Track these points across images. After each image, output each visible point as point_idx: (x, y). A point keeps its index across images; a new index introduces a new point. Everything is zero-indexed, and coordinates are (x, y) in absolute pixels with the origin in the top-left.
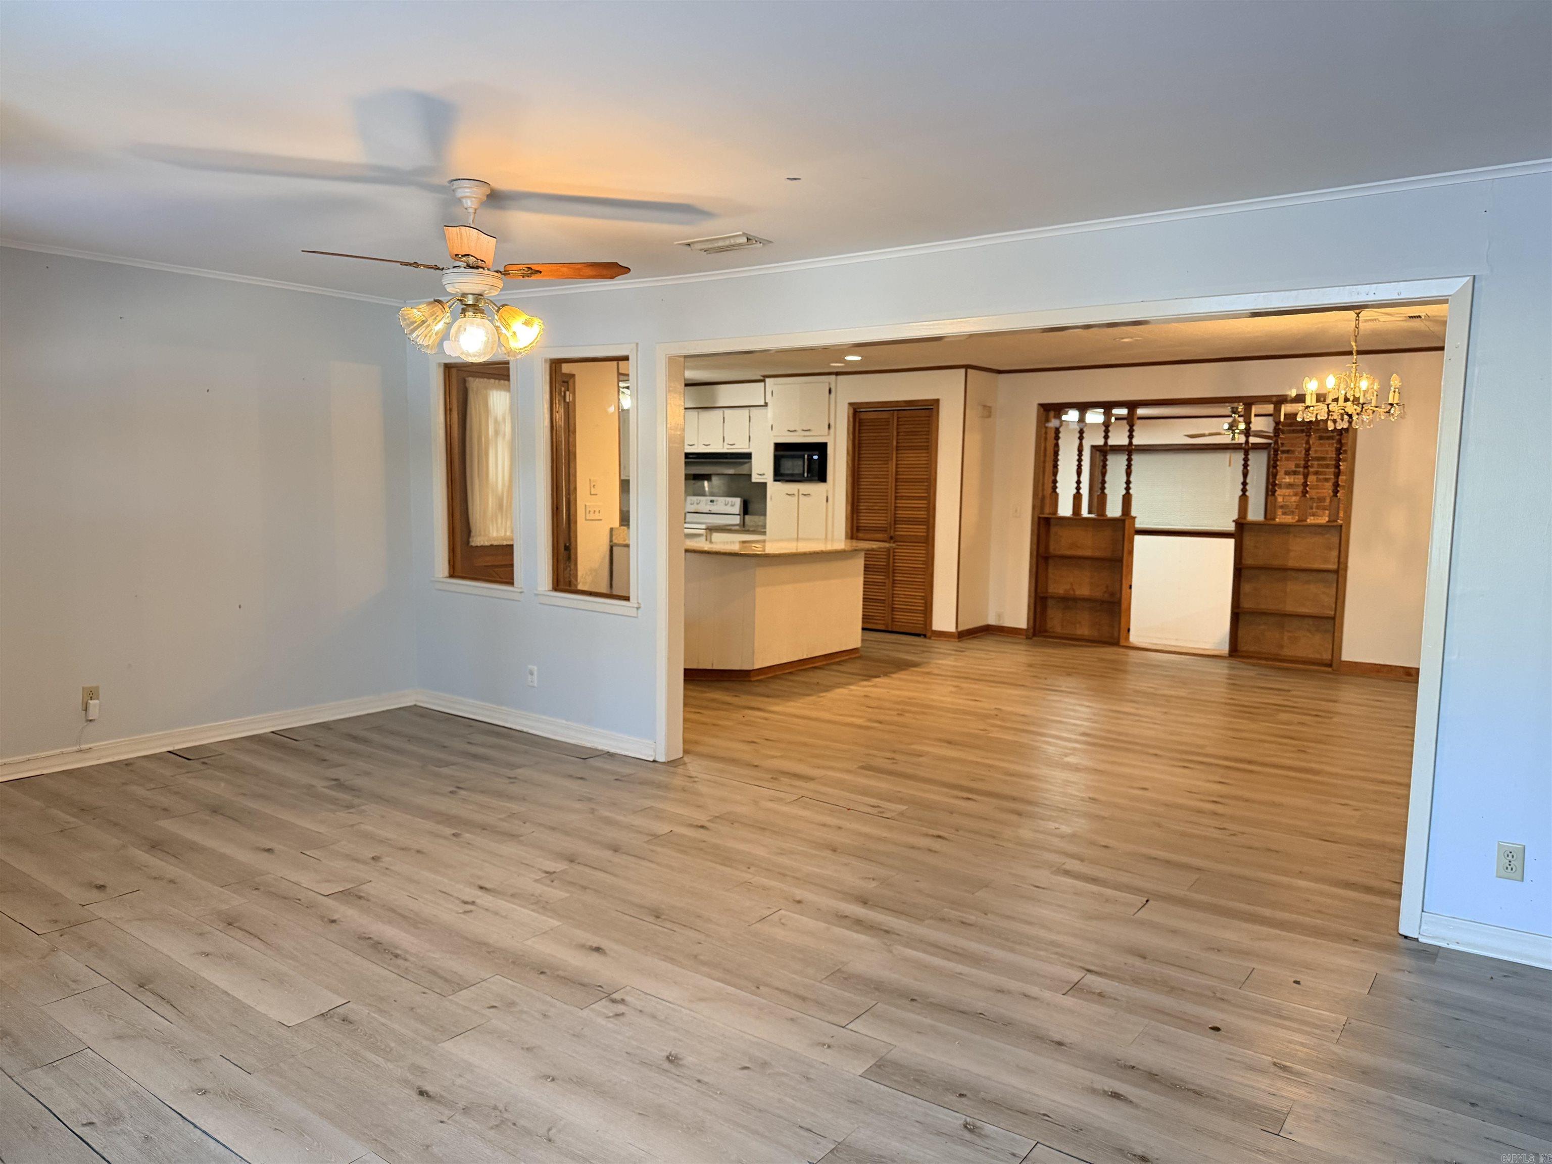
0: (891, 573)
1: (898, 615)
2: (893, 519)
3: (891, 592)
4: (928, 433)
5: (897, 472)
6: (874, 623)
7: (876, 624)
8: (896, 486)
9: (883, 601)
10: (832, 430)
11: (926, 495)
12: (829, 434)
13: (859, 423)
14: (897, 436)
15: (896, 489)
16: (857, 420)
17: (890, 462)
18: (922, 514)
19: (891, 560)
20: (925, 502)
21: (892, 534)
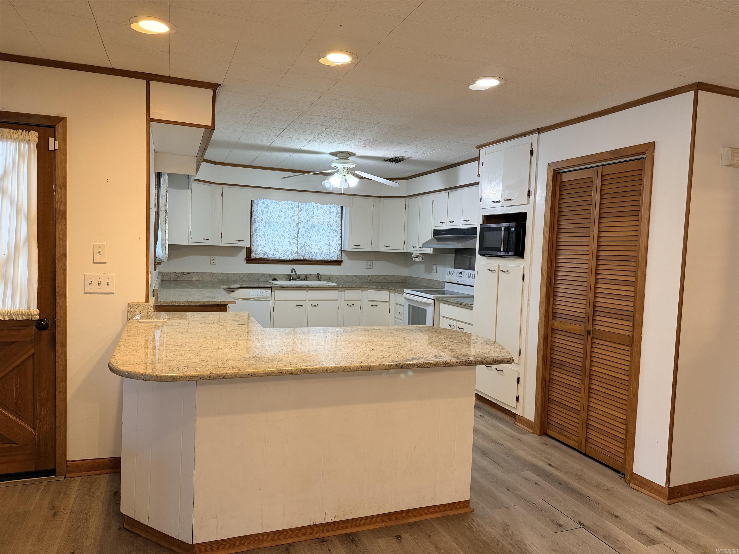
0: (587, 378)
1: (594, 436)
2: (592, 308)
3: (586, 403)
4: (639, 193)
5: (598, 246)
6: (566, 436)
7: (569, 438)
8: (597, 265)
9: (577, 412)
10: (532, 198)
11: (633, 279)
12: (528, 203)
13: (561, 186)
14: (601, 199)
15: (597, 269)
16: (558, 184)
17: (592, 233)
18: (627, 305)
19: (588, 358)
20: (633, 289)
21: (590, 328)
